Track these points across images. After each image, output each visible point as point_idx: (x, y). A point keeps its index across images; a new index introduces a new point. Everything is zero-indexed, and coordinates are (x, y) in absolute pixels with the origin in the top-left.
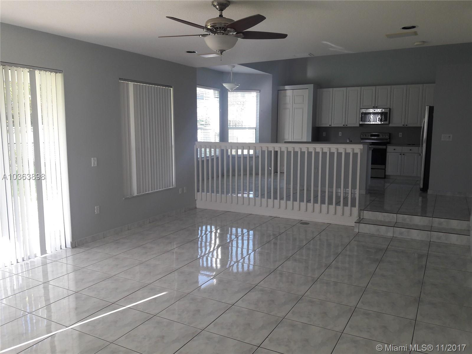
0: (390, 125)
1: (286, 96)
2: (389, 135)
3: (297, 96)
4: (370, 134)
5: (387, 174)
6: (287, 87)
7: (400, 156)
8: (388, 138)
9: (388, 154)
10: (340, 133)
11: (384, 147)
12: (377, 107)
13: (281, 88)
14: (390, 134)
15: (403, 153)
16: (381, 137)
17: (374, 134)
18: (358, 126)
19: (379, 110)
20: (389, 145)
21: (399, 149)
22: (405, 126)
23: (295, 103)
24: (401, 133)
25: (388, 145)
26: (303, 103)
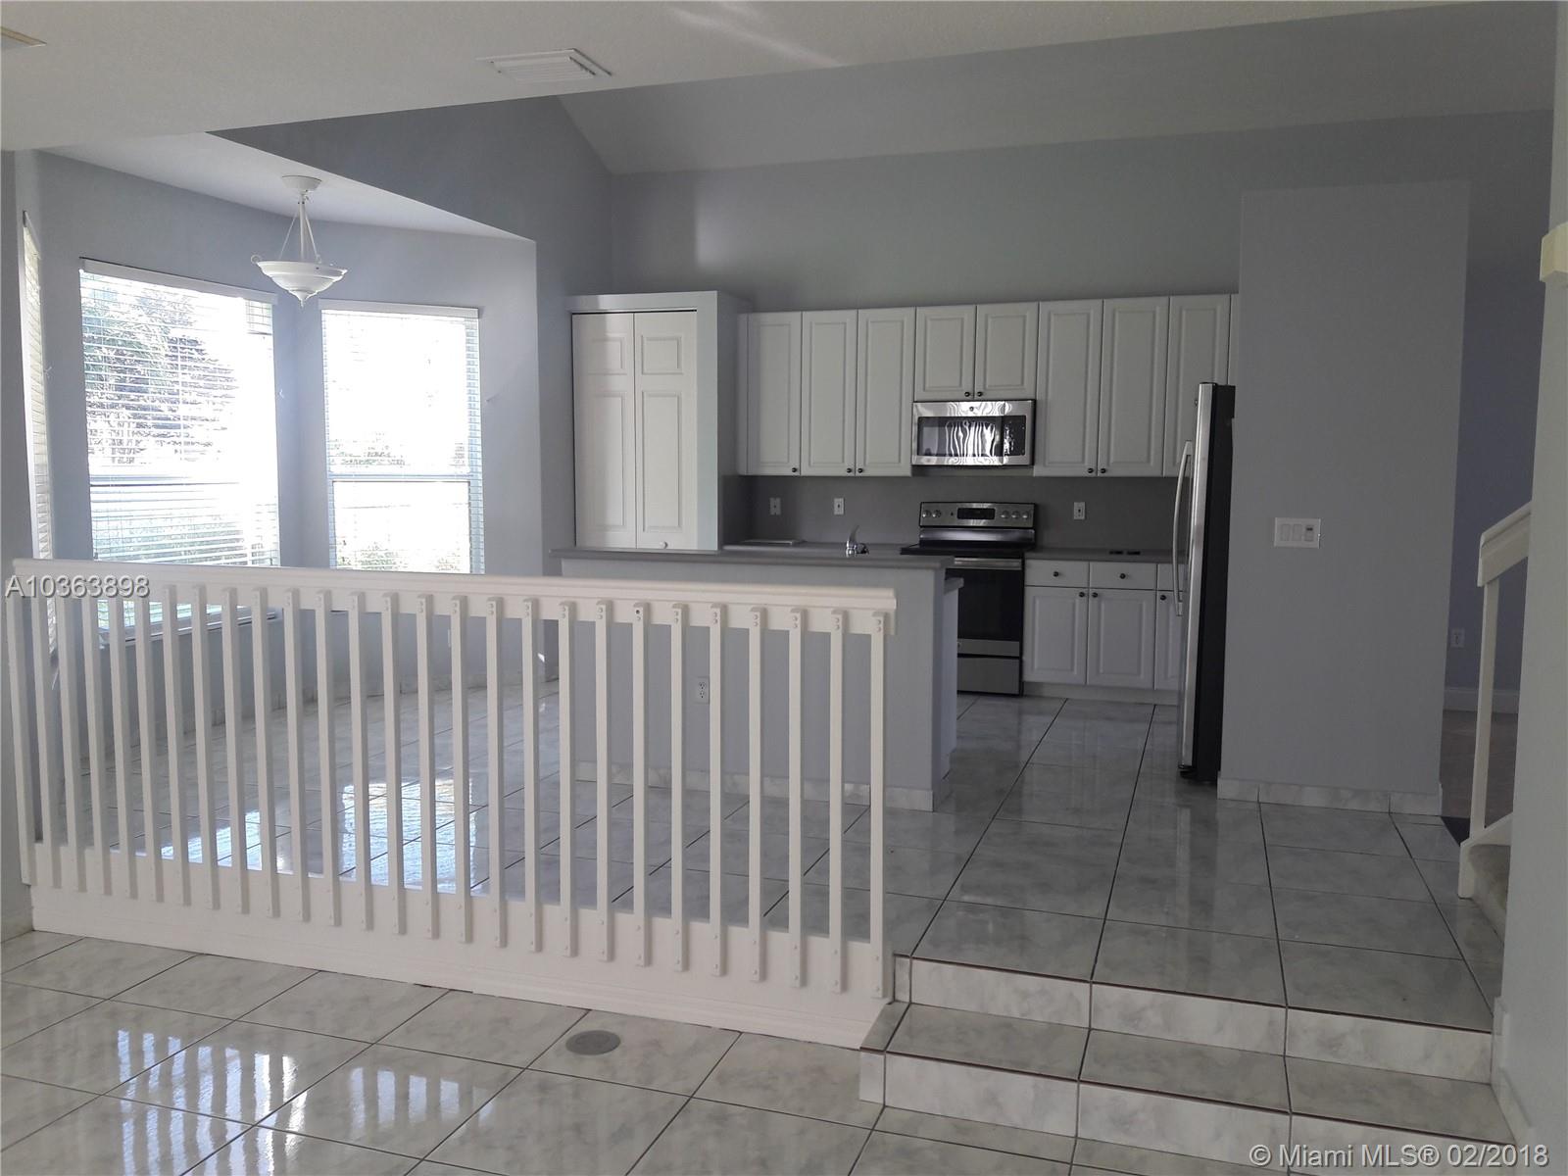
0: (1038, 471)
1: (605, 339)
2: (1032, 512)
3: (649, 339)
4: (960, 506)
5: (1030, 676)
6: (606, 301)
7: (1078, 600)
8: (1031, 526)
9: (1030, 594)
10: (839, 501)
11: (1014, 564)
12: (980, 394)
13: (584, 302)
14: (1036, 506)
15: (1091, 591)
16: (1000, 519)
17: (975, 506)
18: (907, 472)
19: (991, 409)
20: (1033, 555)
21: (1075, 571)
22: (1099, 474)
23: (645, 370)
24: (1082, 505)
25: (1027, 555)
26: (681, 374)
